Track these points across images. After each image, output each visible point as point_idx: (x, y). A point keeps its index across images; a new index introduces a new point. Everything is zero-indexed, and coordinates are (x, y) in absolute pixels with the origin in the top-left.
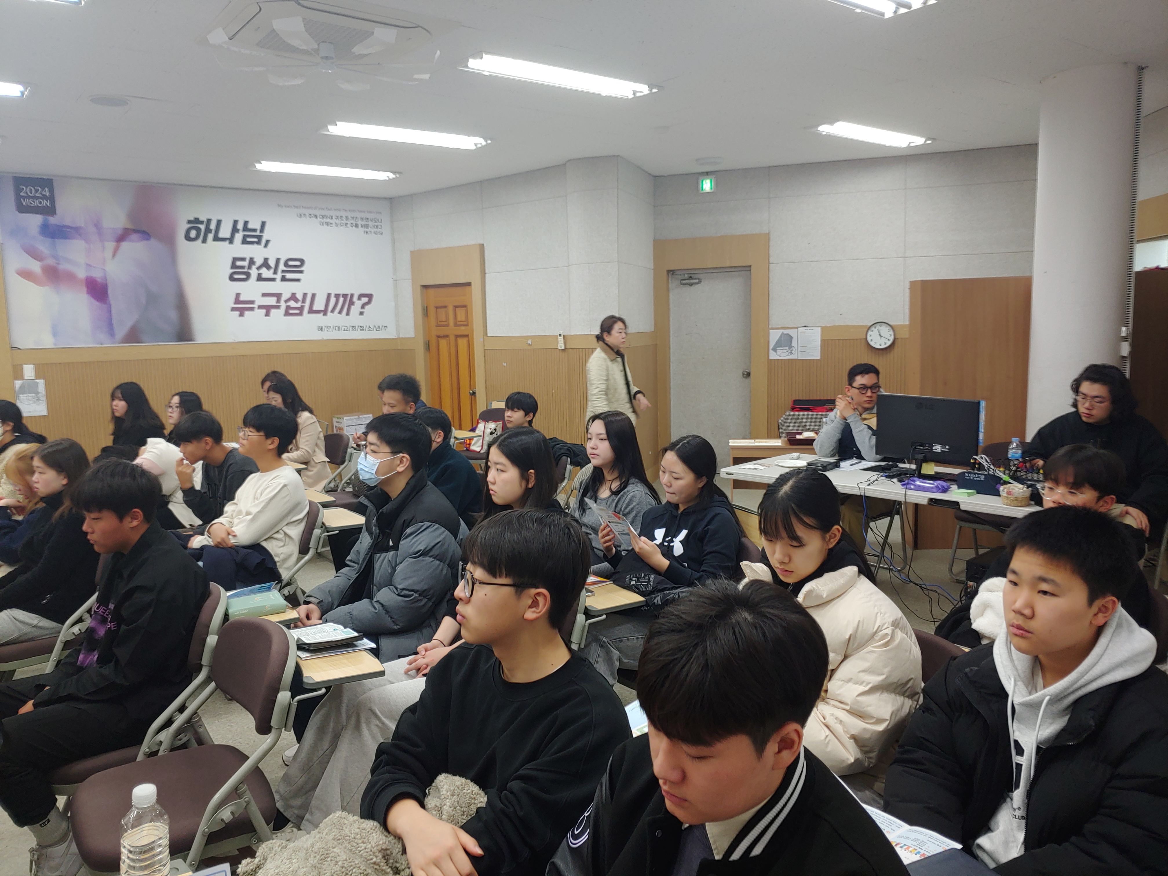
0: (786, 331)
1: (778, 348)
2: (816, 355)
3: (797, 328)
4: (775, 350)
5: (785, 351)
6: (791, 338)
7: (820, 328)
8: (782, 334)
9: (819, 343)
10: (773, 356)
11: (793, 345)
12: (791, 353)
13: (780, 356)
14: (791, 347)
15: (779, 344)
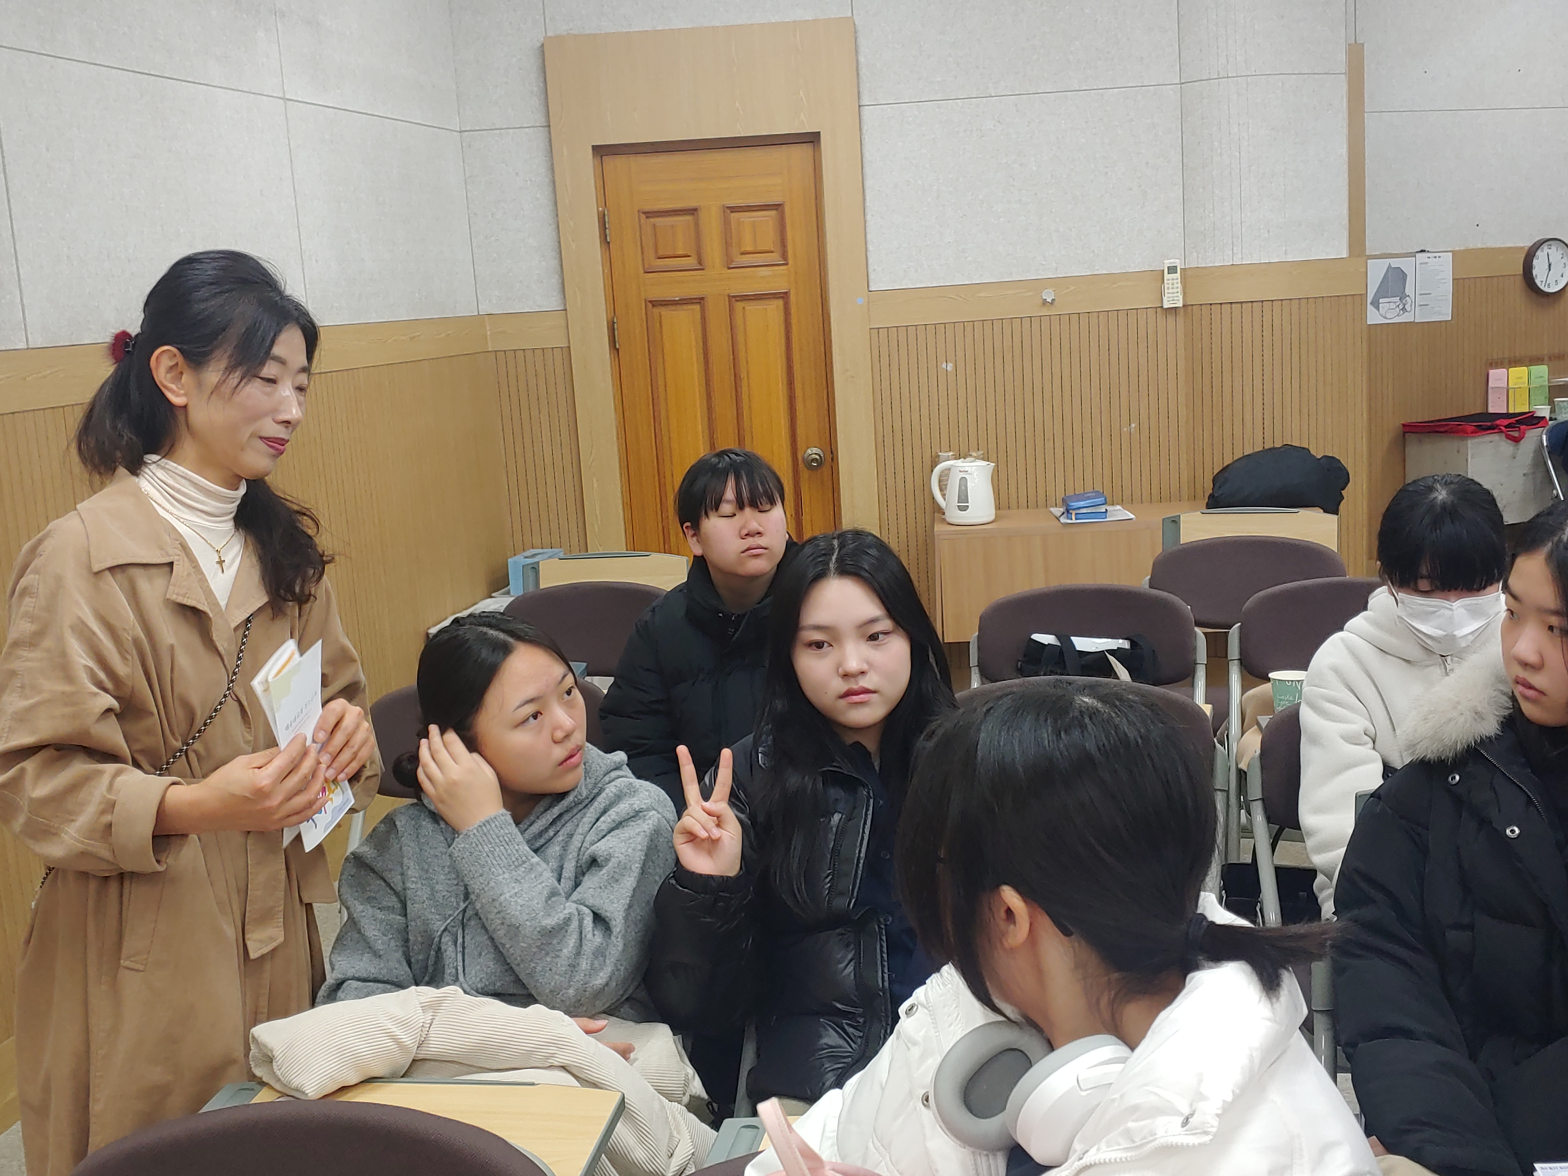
0: (1395, 263)
1: (1381, 300)
2: (1444, 312)
3: (1413, 255)
4: (1376, 304)
5: (1393, 306)
6: (1404, 276)
7: (1451, 254)
8: (1388, 269)
9: (1447, 288)
10: (1374, 317)
11: (1407, 292)
12: (1404, 310)
13: (1386, 318)
14: (1403, 296)
15: (1384, 291)
